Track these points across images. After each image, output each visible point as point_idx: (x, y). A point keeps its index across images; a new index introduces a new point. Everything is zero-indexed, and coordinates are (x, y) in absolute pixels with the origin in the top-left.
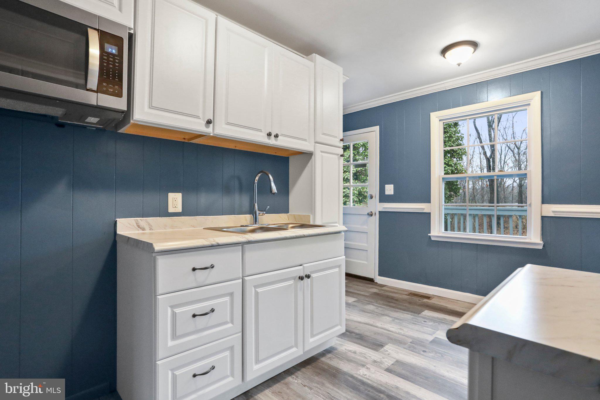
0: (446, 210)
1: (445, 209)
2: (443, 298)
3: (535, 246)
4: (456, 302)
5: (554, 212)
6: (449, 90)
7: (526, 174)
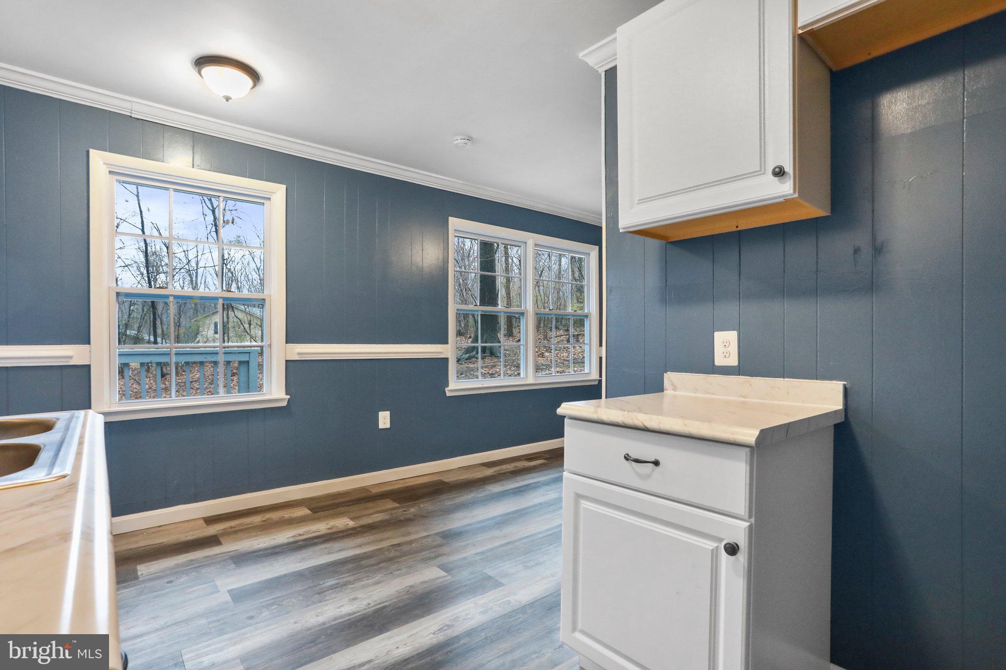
0: (123, 357)
1: (119, 355)
2: (139, 532)
3: (276, 404)
4: (159, 531)
5: (299, 354)
6: (138, 119)
7: (264, 299)
